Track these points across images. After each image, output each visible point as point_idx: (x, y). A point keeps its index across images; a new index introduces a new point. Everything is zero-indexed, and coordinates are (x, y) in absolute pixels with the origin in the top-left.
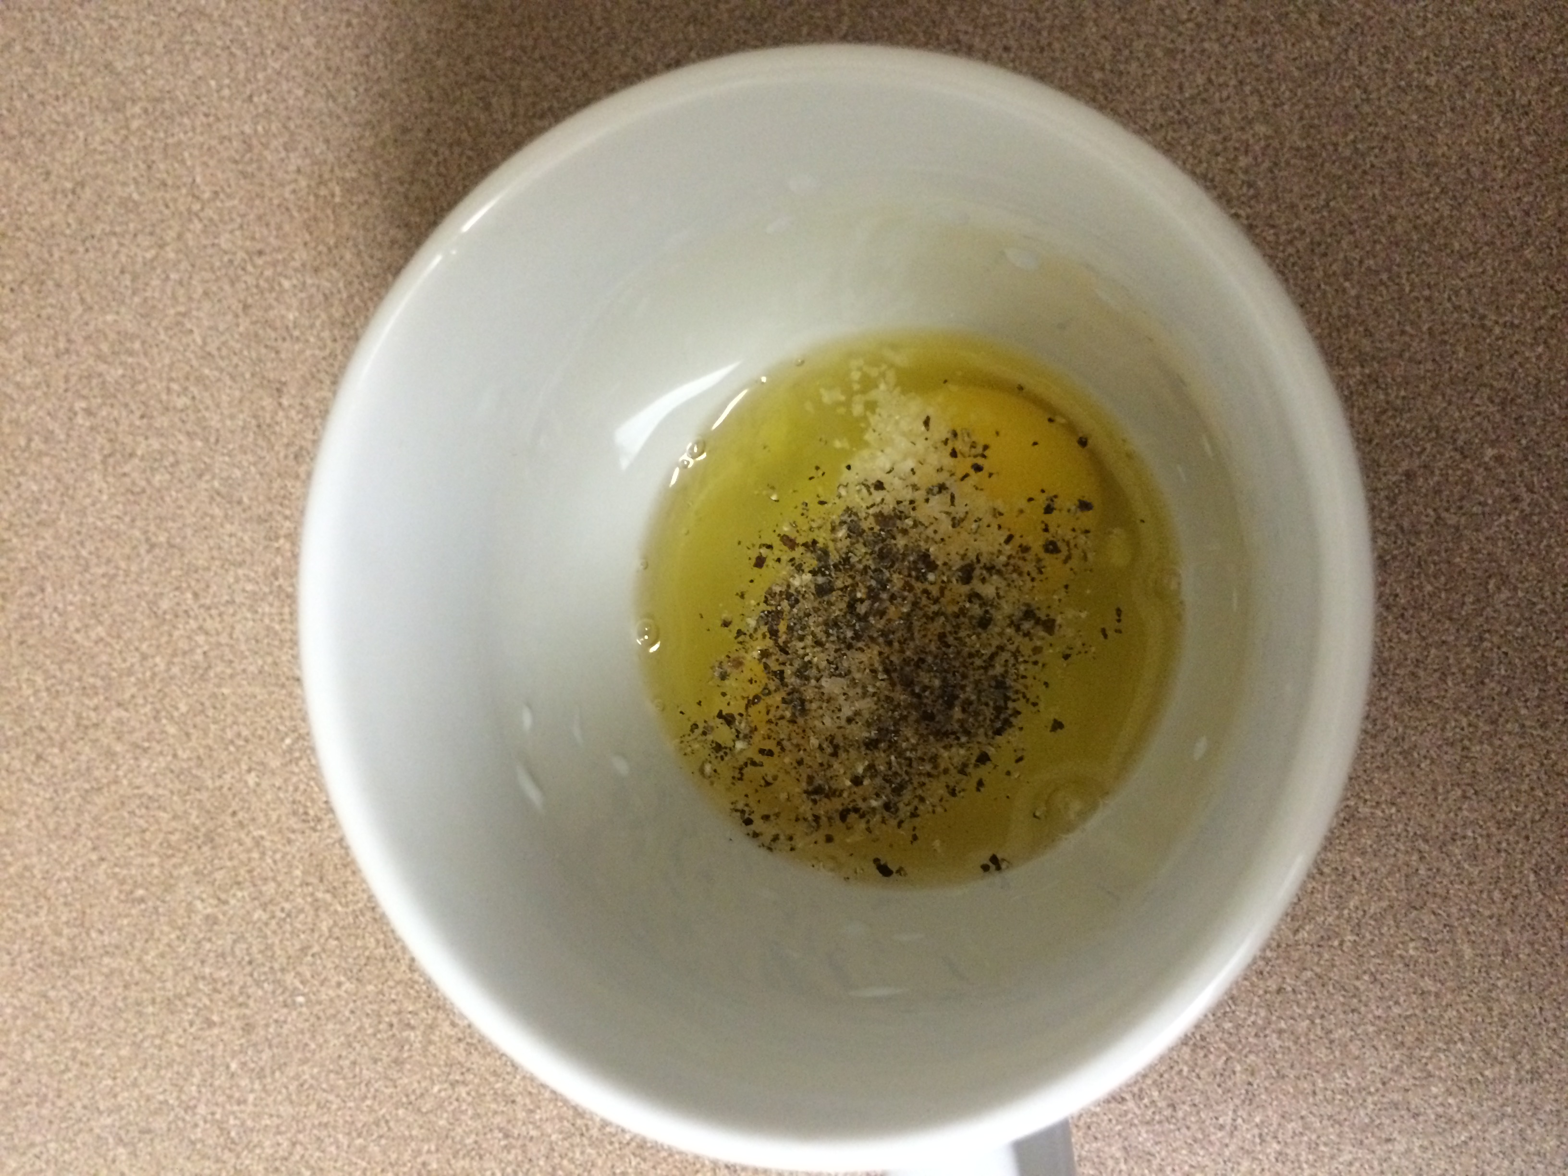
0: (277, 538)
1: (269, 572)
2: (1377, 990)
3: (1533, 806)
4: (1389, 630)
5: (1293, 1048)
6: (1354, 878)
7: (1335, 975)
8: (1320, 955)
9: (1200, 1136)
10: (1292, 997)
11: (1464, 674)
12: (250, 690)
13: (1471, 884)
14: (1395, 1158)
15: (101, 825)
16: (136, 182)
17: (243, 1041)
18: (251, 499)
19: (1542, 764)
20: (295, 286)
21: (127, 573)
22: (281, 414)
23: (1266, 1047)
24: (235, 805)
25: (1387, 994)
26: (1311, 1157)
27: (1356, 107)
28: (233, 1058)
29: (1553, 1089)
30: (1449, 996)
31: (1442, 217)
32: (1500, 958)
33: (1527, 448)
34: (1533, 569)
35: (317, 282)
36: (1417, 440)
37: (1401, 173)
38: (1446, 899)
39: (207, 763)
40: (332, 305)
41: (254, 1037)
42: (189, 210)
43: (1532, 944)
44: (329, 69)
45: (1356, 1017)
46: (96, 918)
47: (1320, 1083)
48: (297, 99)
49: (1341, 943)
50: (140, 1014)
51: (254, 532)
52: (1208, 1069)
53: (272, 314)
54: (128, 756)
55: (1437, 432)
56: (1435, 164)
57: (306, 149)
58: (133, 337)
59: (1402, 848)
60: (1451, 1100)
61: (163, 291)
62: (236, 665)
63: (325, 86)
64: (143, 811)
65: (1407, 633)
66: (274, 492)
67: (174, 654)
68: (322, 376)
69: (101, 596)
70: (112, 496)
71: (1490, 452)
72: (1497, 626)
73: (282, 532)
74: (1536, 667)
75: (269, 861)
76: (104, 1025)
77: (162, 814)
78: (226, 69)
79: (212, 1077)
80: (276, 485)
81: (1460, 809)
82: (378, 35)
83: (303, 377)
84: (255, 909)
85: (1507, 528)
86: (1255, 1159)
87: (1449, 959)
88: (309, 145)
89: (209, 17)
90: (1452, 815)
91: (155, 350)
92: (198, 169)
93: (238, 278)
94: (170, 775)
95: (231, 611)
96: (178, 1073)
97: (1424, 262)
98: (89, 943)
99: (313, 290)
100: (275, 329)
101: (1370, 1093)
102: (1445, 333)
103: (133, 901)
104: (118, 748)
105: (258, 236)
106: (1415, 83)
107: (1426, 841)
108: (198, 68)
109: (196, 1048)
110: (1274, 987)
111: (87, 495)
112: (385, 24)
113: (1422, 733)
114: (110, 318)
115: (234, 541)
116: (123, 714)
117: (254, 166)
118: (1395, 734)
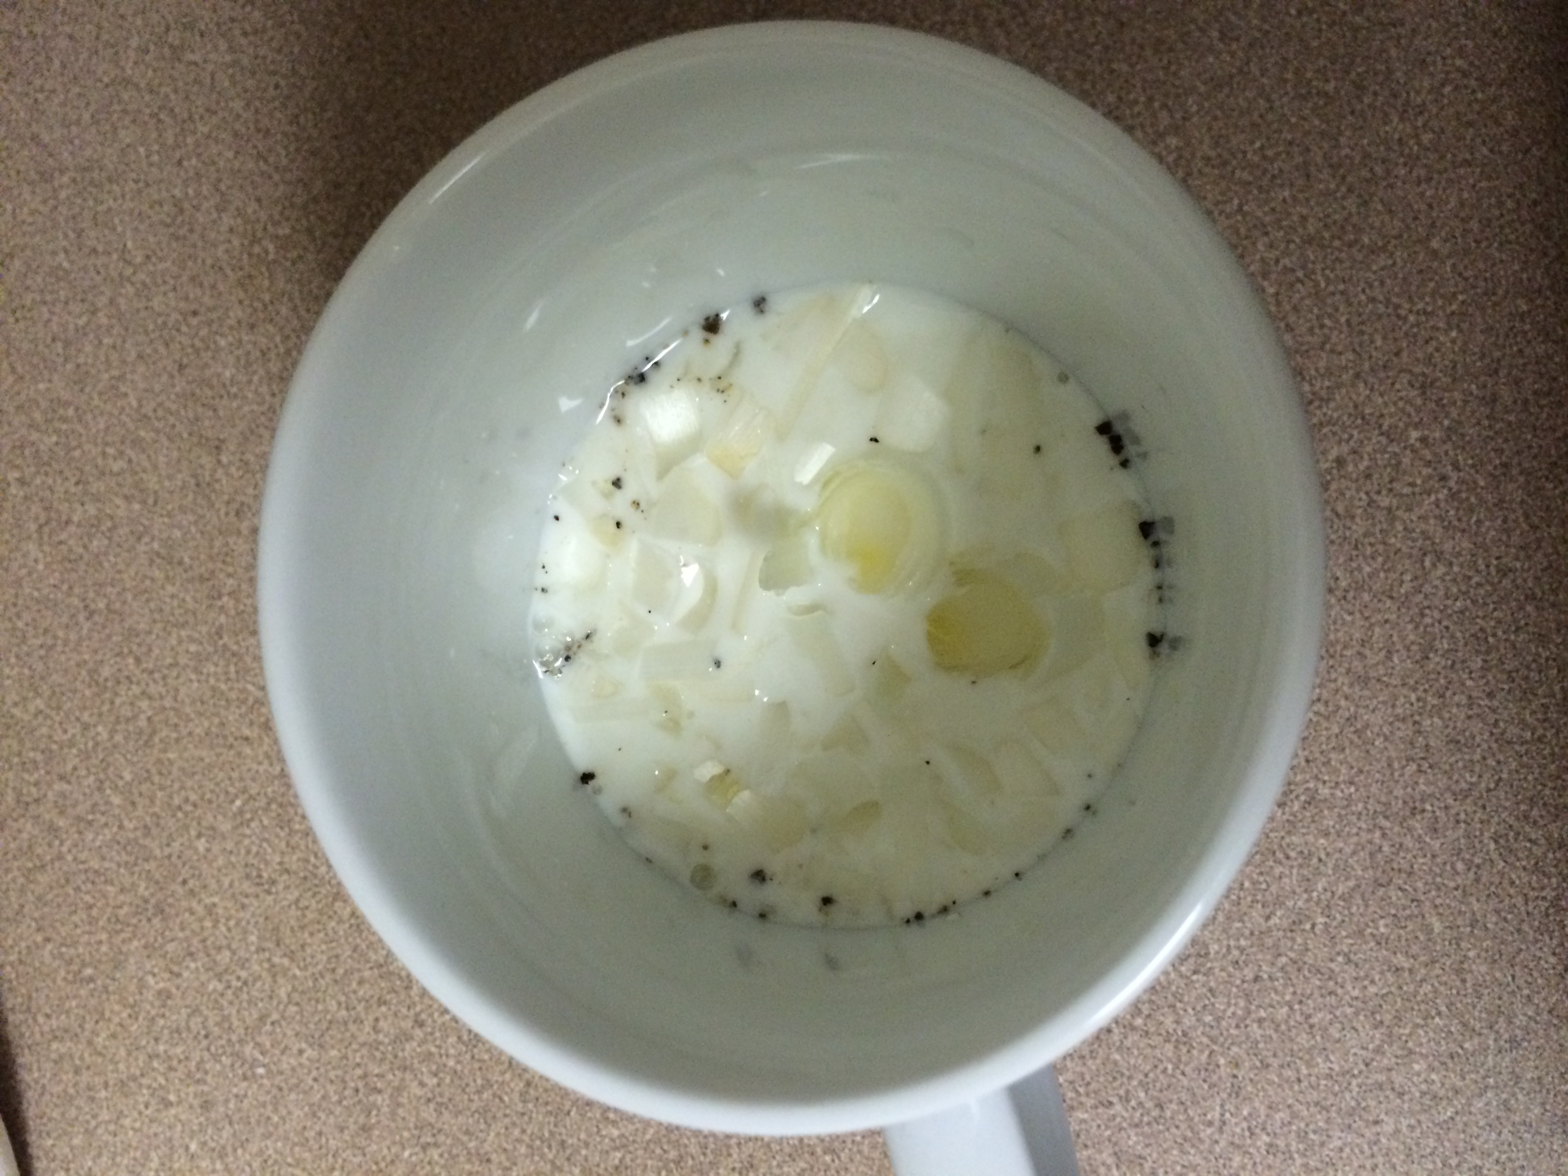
0: (220, 597)
1: (213, 630)
2: (1351, 970)
3: (1486, 776)
4: (1333, 613)
5: (1274, 1036)
6: (1320, 860)
7: (1309, 959)
8: (1293, 940)
9: (1189, 1134)
10: (1269, 984)
11: (1409, 650)
12: (197, 753)
13: (1434, 856)
14: (1384, 1140)
15: (45, 904)
16: (66, 251)
17: (202, 1119)
18: (191, 558)
19: (1492, 734)
20: (231, 344)
21: (66, 643)
22: (220, 471)
23: (1248, 1037)
24: (185, 873)
25: (1362, 974)
26: (1301, 1147)
27: (1261, 116)
28: (192, 1138)
29: (1532, 1057)
30: (1423, 971)
31: (1350, 214)
32: (1468, 929)
33: (1449, 428)
34: (1466, 544)
35: (253, 338)
36: (1344, 428)
37: (1308, 176)
38: (1410, 874)
39: (155, 831)
40: (269, 360)
41: (213, 1115)
42: (120, 275)
43: (1497, 912)
44: (259, 131)
45: (1333, 1000)
46: (42, 1001)
47: (1304, 1071)
48: (228, 160)
49: (1313, 926)
50: (92, 1099)
51: (196, 591)
52: (1192, 1065)
53: (208, 373)
54: (74, 829)
55: (1363, 418)
56: (1340, 166)
57: (238, 209)
58: (67, 404)
59: (1364, 826)
60: (1434, 1076)
61: (96, 357)
62: (182, 728)
63: (255, 147)
64: (89, 886)
65: (1351, 614)
66: (216, 550)
67: (117, 721)
68: (262, 430)
69: (39, 667)
70: (47, 565)
71: (1414, 434)
72: (1437, 602)
73: (225, 591)
74: (1478, 638)
75: (223, 929)
76: (55, 1114)
77: (110, 888)
78: (154, 135)
79: (171, 1160)
80: (218, 543)
81: (1416, 783)
82: (307, 94)
83: (242, 433)
84: (209, 980)
85: (1438, 506)
86: (1246, 1152)
87: (1419, 934)
88: (240, 204)
89: (137, 86)
90: (1409, 790)
91: (89, 416)
92: (129, 234)
93: (172, 339)
94: (116, 847)
95: (175, 674)
96: (135, 1159)
97: (1337, 259)
98: (37, 1029)
99: (249, 347)
100: (211, 387)
101: (1354, 1076)
102: (1363, 323)
103: (82, 980)
104: (61, 823)
105: (191, 296)
106: (1314, 91)
107: (1386, 818)
108: (126, 136)
109: (152, 1131)
110: (1250, 976)
111: (24, 566)
112: (314, 84)
113: (1373, 711)
114: (41, 386)
115: (175, 603)
116: (65, 786)
117: (186, 227)
118: (1347, 714)
